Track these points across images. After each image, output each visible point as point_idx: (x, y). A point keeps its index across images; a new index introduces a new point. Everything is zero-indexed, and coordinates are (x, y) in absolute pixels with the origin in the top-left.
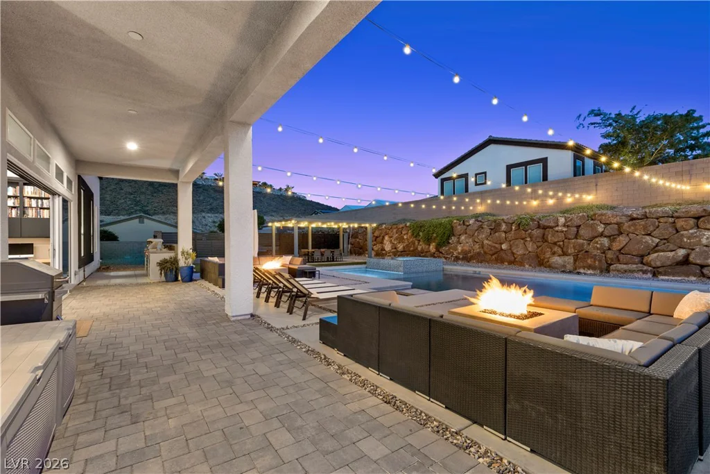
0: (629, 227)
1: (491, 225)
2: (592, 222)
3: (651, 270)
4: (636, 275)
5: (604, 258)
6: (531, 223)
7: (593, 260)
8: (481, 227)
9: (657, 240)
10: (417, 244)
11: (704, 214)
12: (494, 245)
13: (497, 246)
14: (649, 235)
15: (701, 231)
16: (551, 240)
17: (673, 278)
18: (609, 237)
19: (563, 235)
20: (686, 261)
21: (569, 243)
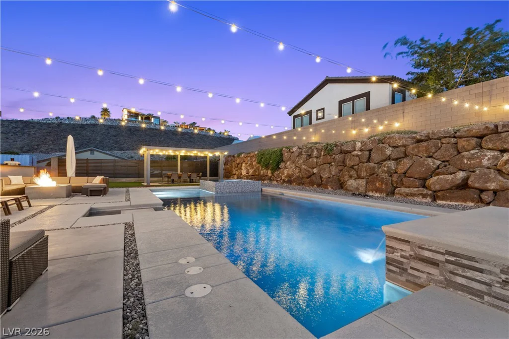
0: (413, 149)
1: (307, 152)
2: (381, 145)
3: (431, 194)
4: (416, 199)
5: (390, 181)
6: (335, 148)
7: (380, 183)
8: (300, 153)
9: (438, 162)
10: (260, 169)
11: (486, 132)
12: (308, 169)
13: (310, 170)
14: (431, 157)
15: (482, 152)
16: (349, 164)
17: (451, 203)
18: (396, 159)
19: (358, 159)
20: (464, 185)
21: (362, 166)
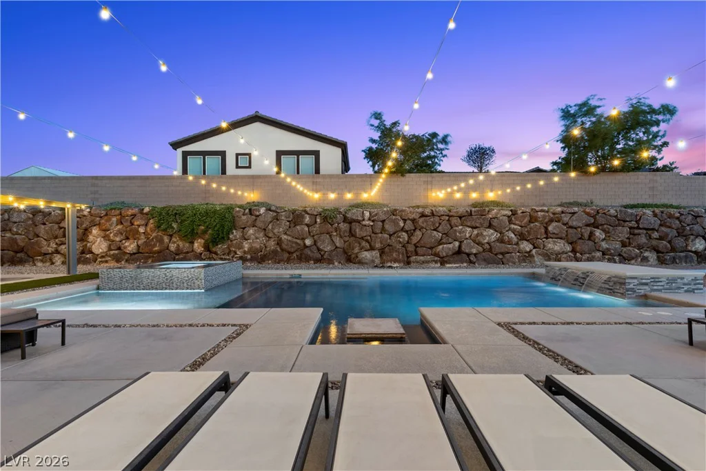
0: (423, 223)
1: (289, 217)
2: (394, 217)
3: (439, 260)
5: (405, 251)
6: (337, 216)
7: (397, 253)
8: (276, 218)
9: (441, 235)
12: (295, 240)
13: (298, 241)
14: (436, 230)
15: (465, 228)
16: (359, 235)
17: (454, 265)
18: (408, 231)
19: (370, 229)
20: (459, 252)
21: (376, 237)
